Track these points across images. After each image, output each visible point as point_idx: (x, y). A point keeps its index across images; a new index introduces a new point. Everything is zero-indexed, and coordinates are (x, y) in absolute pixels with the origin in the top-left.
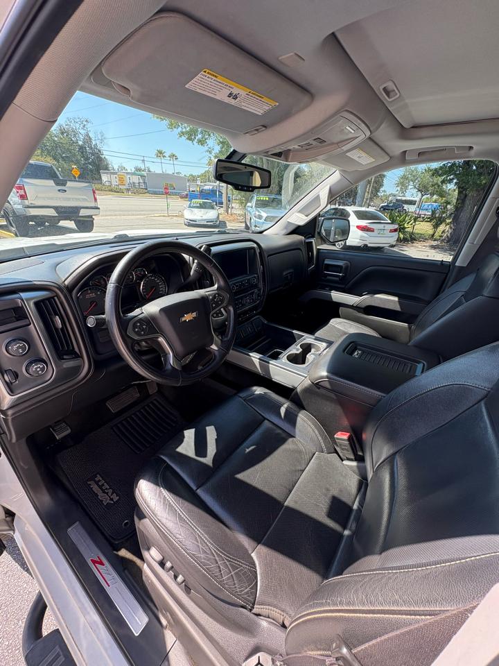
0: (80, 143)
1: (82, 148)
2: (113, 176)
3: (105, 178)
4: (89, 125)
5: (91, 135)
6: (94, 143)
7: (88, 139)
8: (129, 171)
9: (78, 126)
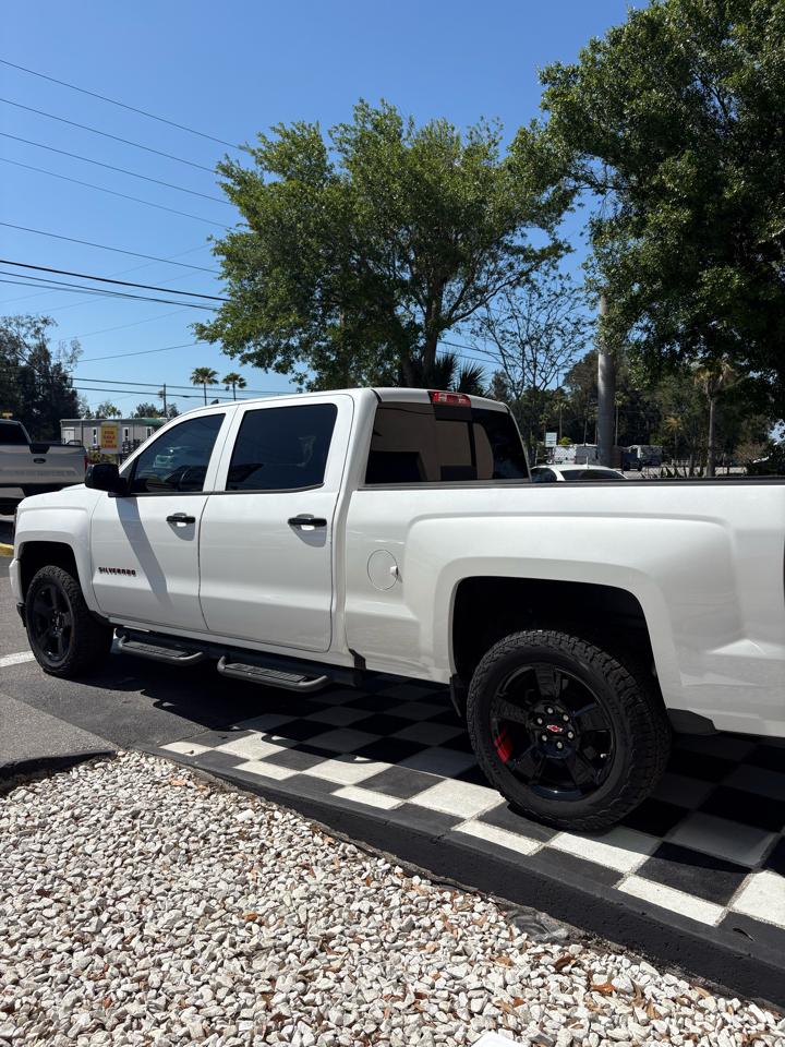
0: (23, 364)
1: (26, 374)
2: (89, 430)
3: (69, 435)
4: (48, 331)
5: (50, 347)
6: (53, 362)
7: (42, 354)
8: (125, 416)
9: (23, 331)
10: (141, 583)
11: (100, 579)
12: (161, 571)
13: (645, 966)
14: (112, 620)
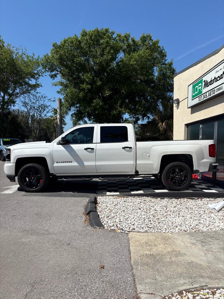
10: (75, 164)
11: (56, 165)
12: (82, 160)
13: (207, 199)
14: (57, 175)
